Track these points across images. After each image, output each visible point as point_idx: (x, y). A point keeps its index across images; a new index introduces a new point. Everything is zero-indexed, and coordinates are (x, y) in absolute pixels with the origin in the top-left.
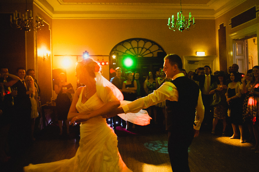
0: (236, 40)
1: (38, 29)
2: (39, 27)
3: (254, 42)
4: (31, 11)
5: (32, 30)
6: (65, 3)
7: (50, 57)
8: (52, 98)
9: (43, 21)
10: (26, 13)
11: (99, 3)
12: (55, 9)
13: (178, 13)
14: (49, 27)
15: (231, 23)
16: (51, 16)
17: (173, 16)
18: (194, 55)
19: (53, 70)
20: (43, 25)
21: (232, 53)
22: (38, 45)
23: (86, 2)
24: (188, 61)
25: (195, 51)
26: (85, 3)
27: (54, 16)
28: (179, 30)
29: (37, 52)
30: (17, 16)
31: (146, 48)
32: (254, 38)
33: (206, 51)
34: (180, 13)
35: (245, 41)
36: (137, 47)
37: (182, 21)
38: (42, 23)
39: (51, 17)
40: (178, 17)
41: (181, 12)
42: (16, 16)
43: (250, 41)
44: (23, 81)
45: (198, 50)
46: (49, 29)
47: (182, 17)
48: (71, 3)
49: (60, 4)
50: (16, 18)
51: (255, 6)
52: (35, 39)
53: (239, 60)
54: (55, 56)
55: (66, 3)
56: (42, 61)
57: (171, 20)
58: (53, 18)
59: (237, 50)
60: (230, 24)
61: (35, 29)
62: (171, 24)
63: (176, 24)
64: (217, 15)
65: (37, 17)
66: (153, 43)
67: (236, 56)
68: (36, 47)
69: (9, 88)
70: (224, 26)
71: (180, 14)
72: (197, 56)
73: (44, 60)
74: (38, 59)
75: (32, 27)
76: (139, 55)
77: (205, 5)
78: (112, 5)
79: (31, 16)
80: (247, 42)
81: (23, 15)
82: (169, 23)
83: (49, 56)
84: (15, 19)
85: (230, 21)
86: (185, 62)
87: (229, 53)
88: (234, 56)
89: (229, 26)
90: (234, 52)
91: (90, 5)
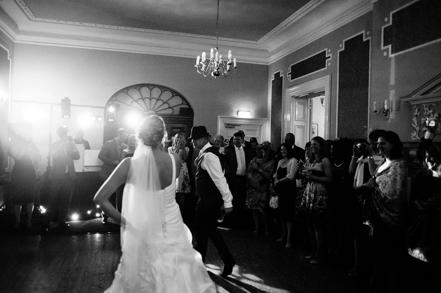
0: (295, 98)
3: (322, 103)
6: (37, 19)
7: (7, 102)
12: (20, 28)
13: (212, 50)
14: (9, 55)
15: (290, 72)
16: (12, 37)
17: (204, 54)
18: (235, 115)
21: (289, 117)
23: (73, 21)
24: (225, 124)
25: (235, 110)
26: (71, 23)
27: (18, 38)
28: (213, 75)
31: (162, 100)
32: (322, 97)
33: (252, 111)
34: (214, 50)
35: (309, 100)
36: (149, 97)
37: (218, 62)
39: (13, 40)
40: (212, 56)
41: (217, 48)
43: (316, 100)
45: (241, 109)
46: (9, 59)
47: (219, 56)
48: (48, 20)
49: (30, 19)
51: (325, 51)
53: (299, 127)
55: (40, 19)
57: (201, 60)
58: (15, 42)
59: (297, 112)
60: (289, 74)
62: (200, 65)
63: (209, 66)
64: (273, 59)
66: (175, 93)
67: (294, 122)
70: (281, 76)
71: (215, 52)
72: (238, 117)
76: (152, 110)
77: (255, 42)
78: (113, 29)
80: (311, 102)
82: (198, 63)
83: (5, 100)
85: (290, 69)
86: (220, 125)
87: (285, 116)
88: (291, 121)
89: (288, 76)
90: (292, 115)
91: (78, 25)
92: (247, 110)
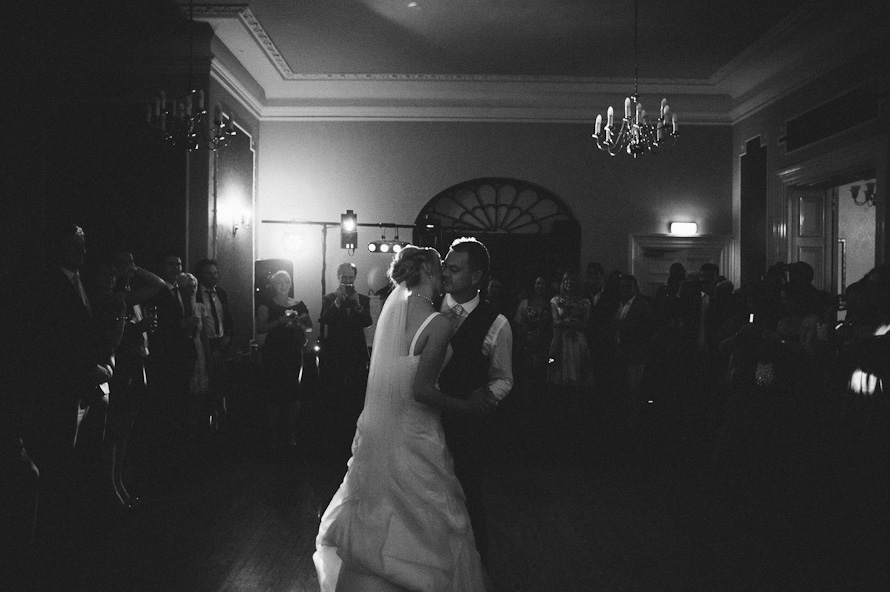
0: (796, 190)
1: (219, 145)
2: (222, 138)
3: (855, 196)
4: (202, 92)
5: (205, 149)
6: (296, 76)
7: (250, 225)
9: (234, 123)
10: (189, 99)
11: (391, 76)
12: (269, 94)
13: (627, 100)
14: (252, 143)
15: (785, 135)
16: (257, 112)
17: (610, 111)
18: (664, 231)
19: (257, 262)
20: (234, 133)
21: (783, 229)
22: (218, 190)
23: (355, 73)
24: (644, 248)
25: (666, 221)
26: (352, 76)
27: (266, 113)
28: (629, 151)
29: (215, 211)
30: (164, 107)
31: (519, 208)
33: (699, 222)
34: (632, 100)
35: (830, 191)
36: (494, 203)
37: (640, 125)
38: (232, 127)
39: (257, 116)
40: (627, 113)
41: (636, 97)
42: (161, 105)
44: (175, 289)
45: (677, 217)
46: (251, 149)
47: (640, 113)
48: (313, 76)
49: (283, 78)
50: (162, 111)
52: (211, 173)
53: (807, 249)
54: (263, 222)
55: (299, 76)
56: (230, 237)
57: (603, 125)
58: (261, 119)
59: (802, 219)
60: (781, 141)
61: (211, 146)
62: (603, 132)
63: (621, 133)
64: (740, 113)
65: (218, 112)
66: (543, 194)
67: (798, 238)
68: (213, 198)
70: (762, 146)
71: (633, 106)
72: (670, 235)
73: (234, 234)
74: (219, 229)
75: (204, 139)
76: (500, 228)
77: (703, 81)
78: (426, 80)
79: (202, 105)
80: (835, 196)
81: (182, 105)
82: (598, 130)
83: (247, 223)
84: (158, 113)
85: (783, 129)
86: (634, 252)
87: (774, 229)
88: (790, 238)
89: (780, 144)
90: (790, 224)
91: (365, 80)
92: (688, 218)
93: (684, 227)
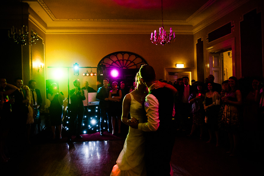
0: (212, 53)
1: (33, 43)
2: (34, 41)
3: (229, 55)
4: (26, 26)
5: (28, 44)
6: (57, 20)
7: (43, 68)
8: (45, 106)
9: (38, 36)
10: (22, 29)
11: (88, 20)
12: (48, 25)
14: (43, 41)
15: (208, 37)
16: (44, 31)
17: (155, 31)
18: (174, 67)
19: (46, 80)
21: (208, 65)
22: (33, 57)
23: (77, 19)
24: (168, 72)
25: (175, 63)
26: (75, 20)
27: (48, 32)
28: (161, 43)
29: (32, 64)
30: (14, 31)
31: (130, 61)
32: (229, 51)
33: (185, 63)
34: (161, 28)
35: (221, 54)
36: (122, 59)
37: (164, 36)
38: (37, 38)
40: (160, 32)
41: (163, 27)
42: (13, 31)
43: (225, 54)
45: (178, 62)
46: (43, 44)
47: (164, 32)
48: (63, 20)
49: (53, 20)
50: (13, 33)
51: (231, 22)
52: (30, 52)
53: (215, 71)
54: (48, 67)
55: (58, 20)
56: (37, 72)
57: (153, 35)
58: (46, 34)
59: (213, 62)
60: (207, 39)
61: (30, 43)
62: (153, 38)
63: (159, 38)
64: (196, 30)
65: (32, 32)
66: (137, 56)
67: (212, 68)
68: (31, 60)
69: (7, 97)
70: (202, 41)
72: (176, 68)
73: (38, 71)
74: (33, 70)
75: (27, 41)
76: (124, 67)
77: (184, 21)
78: (100, 21)
79: (27, 31)
80: (223, 55)
81: (20, 30)
83: (43, 67)
85: (207, 36)
86: (166, 73)
87: (206, 65)
88: (210, 68)
90: (210, 64)
91: (80, 21)
92: (181, 63)
93: (180, 65)
